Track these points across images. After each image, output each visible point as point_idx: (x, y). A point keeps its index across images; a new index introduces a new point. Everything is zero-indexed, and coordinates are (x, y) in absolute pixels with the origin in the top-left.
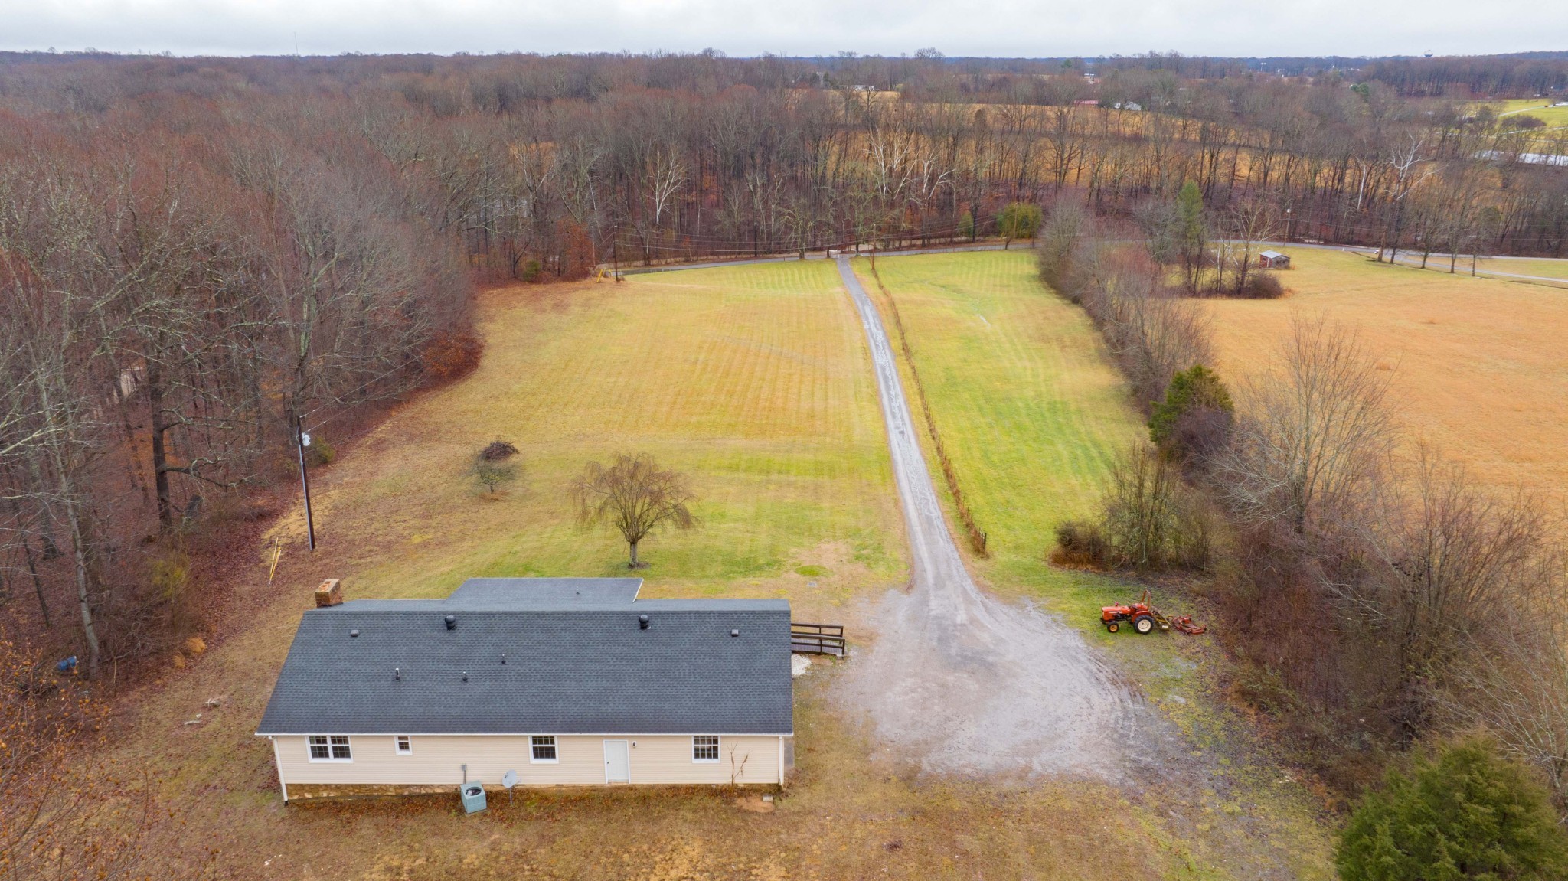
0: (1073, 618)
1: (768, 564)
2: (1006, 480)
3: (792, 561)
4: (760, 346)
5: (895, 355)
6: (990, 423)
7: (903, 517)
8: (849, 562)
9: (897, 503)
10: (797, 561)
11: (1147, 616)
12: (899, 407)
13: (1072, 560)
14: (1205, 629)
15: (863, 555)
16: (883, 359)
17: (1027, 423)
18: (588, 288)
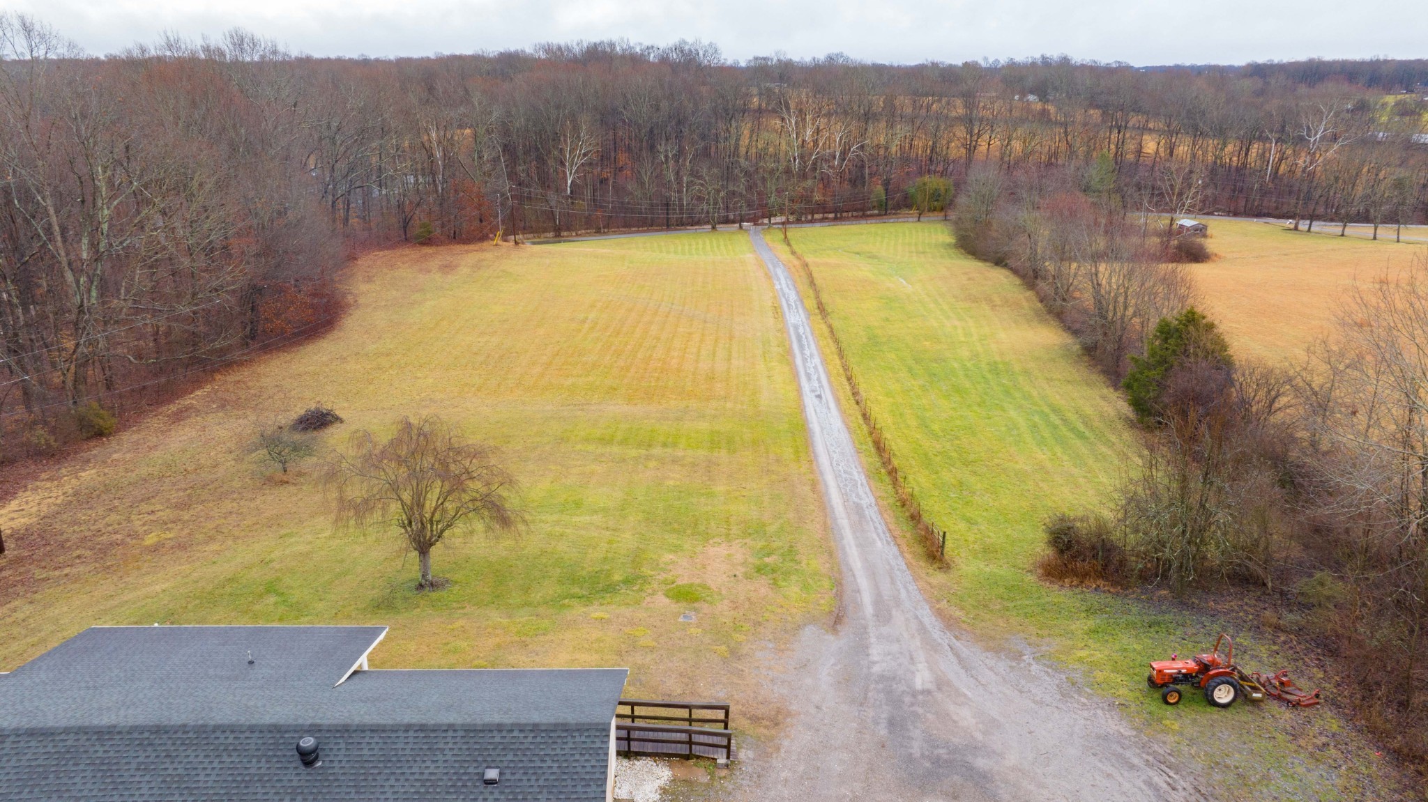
0: (1100, 676)
1: (627, 582)
2: (954, 455)
3: (663, 576)
4: (660, 305)
5: (809, 314)
6: (924, 386)
7: (824, 506)
8: (748, 577)
9: (816, 486)
10: (669, 577)
11: (1225, 678)
12: (815, 368)
13: (1075, 573)
14: (1317, 696)
15: (767, 565)
16: (796, 318)
17: (968, 385)
18: (483, 251)
